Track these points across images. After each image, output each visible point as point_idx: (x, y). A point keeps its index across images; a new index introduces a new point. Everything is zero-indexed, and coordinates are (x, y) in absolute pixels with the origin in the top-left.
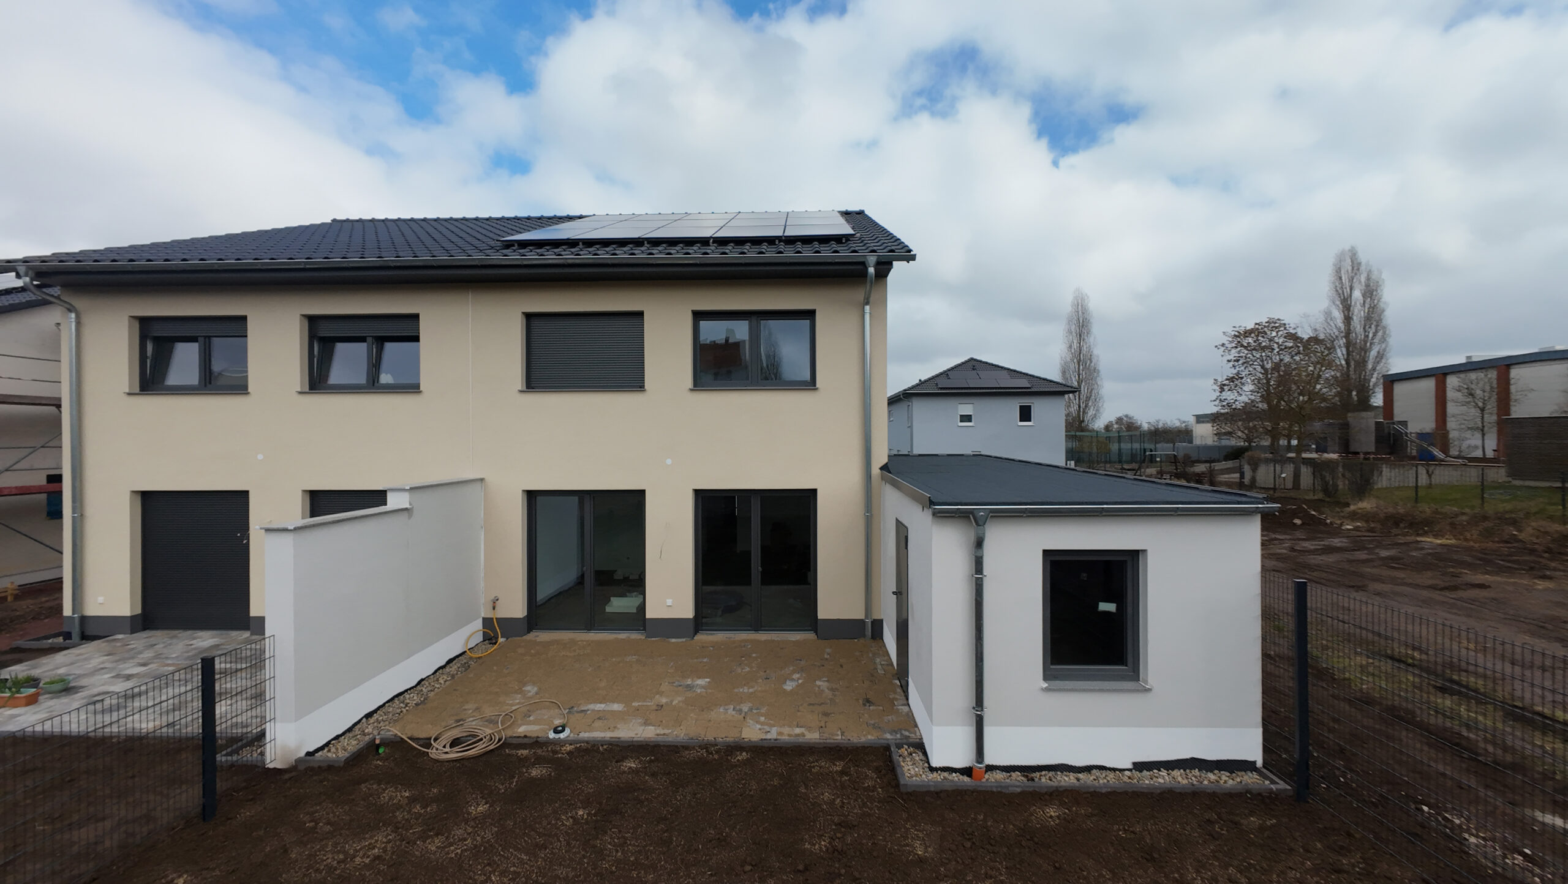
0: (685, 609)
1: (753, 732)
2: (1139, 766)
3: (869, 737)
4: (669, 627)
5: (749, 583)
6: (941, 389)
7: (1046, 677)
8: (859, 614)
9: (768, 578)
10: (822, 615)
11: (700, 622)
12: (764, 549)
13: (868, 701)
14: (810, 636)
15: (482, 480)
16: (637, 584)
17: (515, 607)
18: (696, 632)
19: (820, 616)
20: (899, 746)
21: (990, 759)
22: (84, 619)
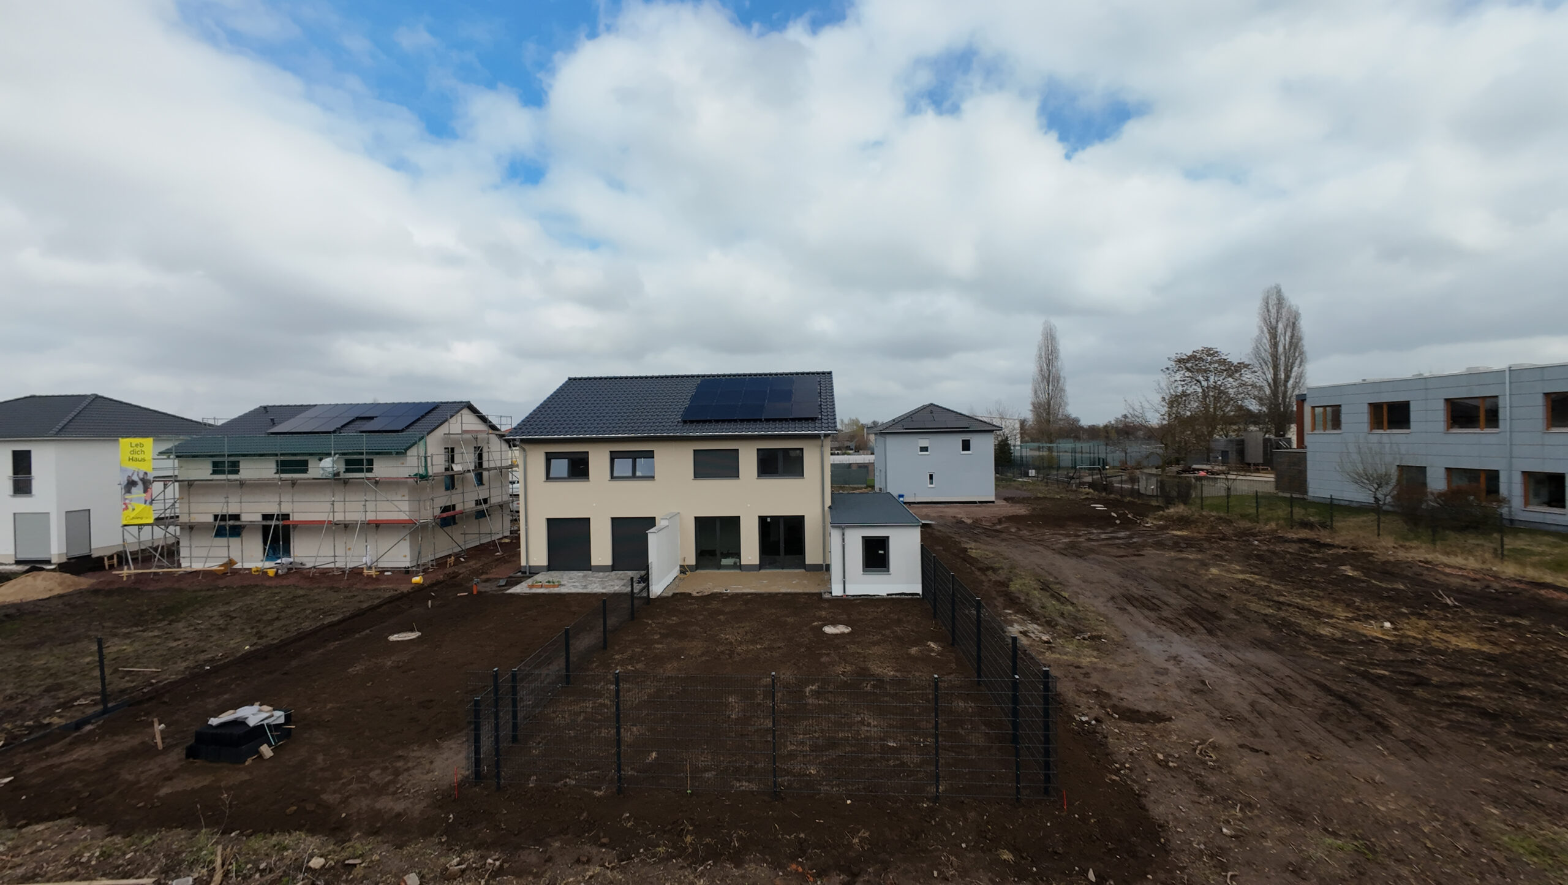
0: (756, 560)
1: (783, 590)
2: (888, 595)
3: (817, 591)
4: (750, 568)
5: (779, 555)
6: (906, 429)
7: (863, 571)
8: (821, 562)
9: (787, 553)
10: (807, 562)
11: (761, 566)
12: (785, 539)
13: (819, 585)
14: (803, 570)
15: (679, 513)
16: (738, 555)
17: (692, 560)
18: (760, 569)
19: (807, 563)
20: (825, 593)
21: (847, 593)
22: (530, 566)
